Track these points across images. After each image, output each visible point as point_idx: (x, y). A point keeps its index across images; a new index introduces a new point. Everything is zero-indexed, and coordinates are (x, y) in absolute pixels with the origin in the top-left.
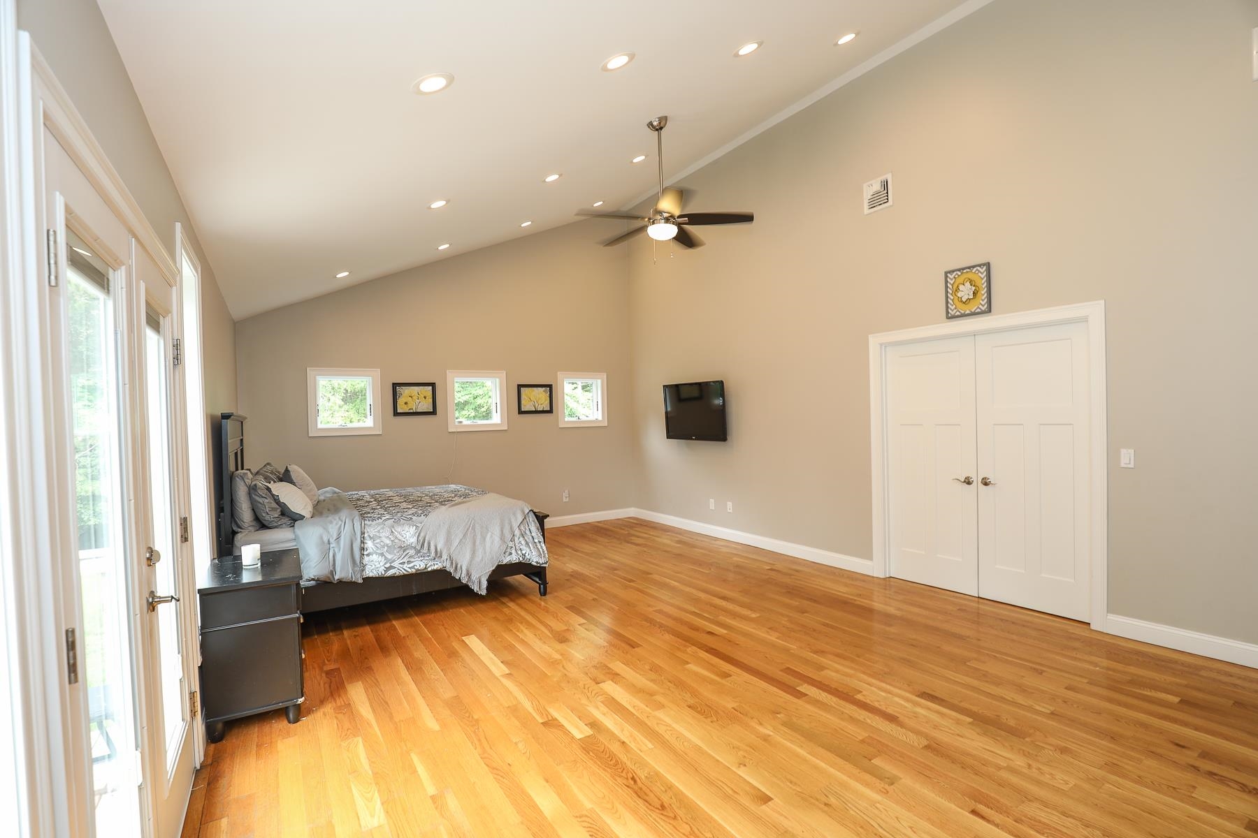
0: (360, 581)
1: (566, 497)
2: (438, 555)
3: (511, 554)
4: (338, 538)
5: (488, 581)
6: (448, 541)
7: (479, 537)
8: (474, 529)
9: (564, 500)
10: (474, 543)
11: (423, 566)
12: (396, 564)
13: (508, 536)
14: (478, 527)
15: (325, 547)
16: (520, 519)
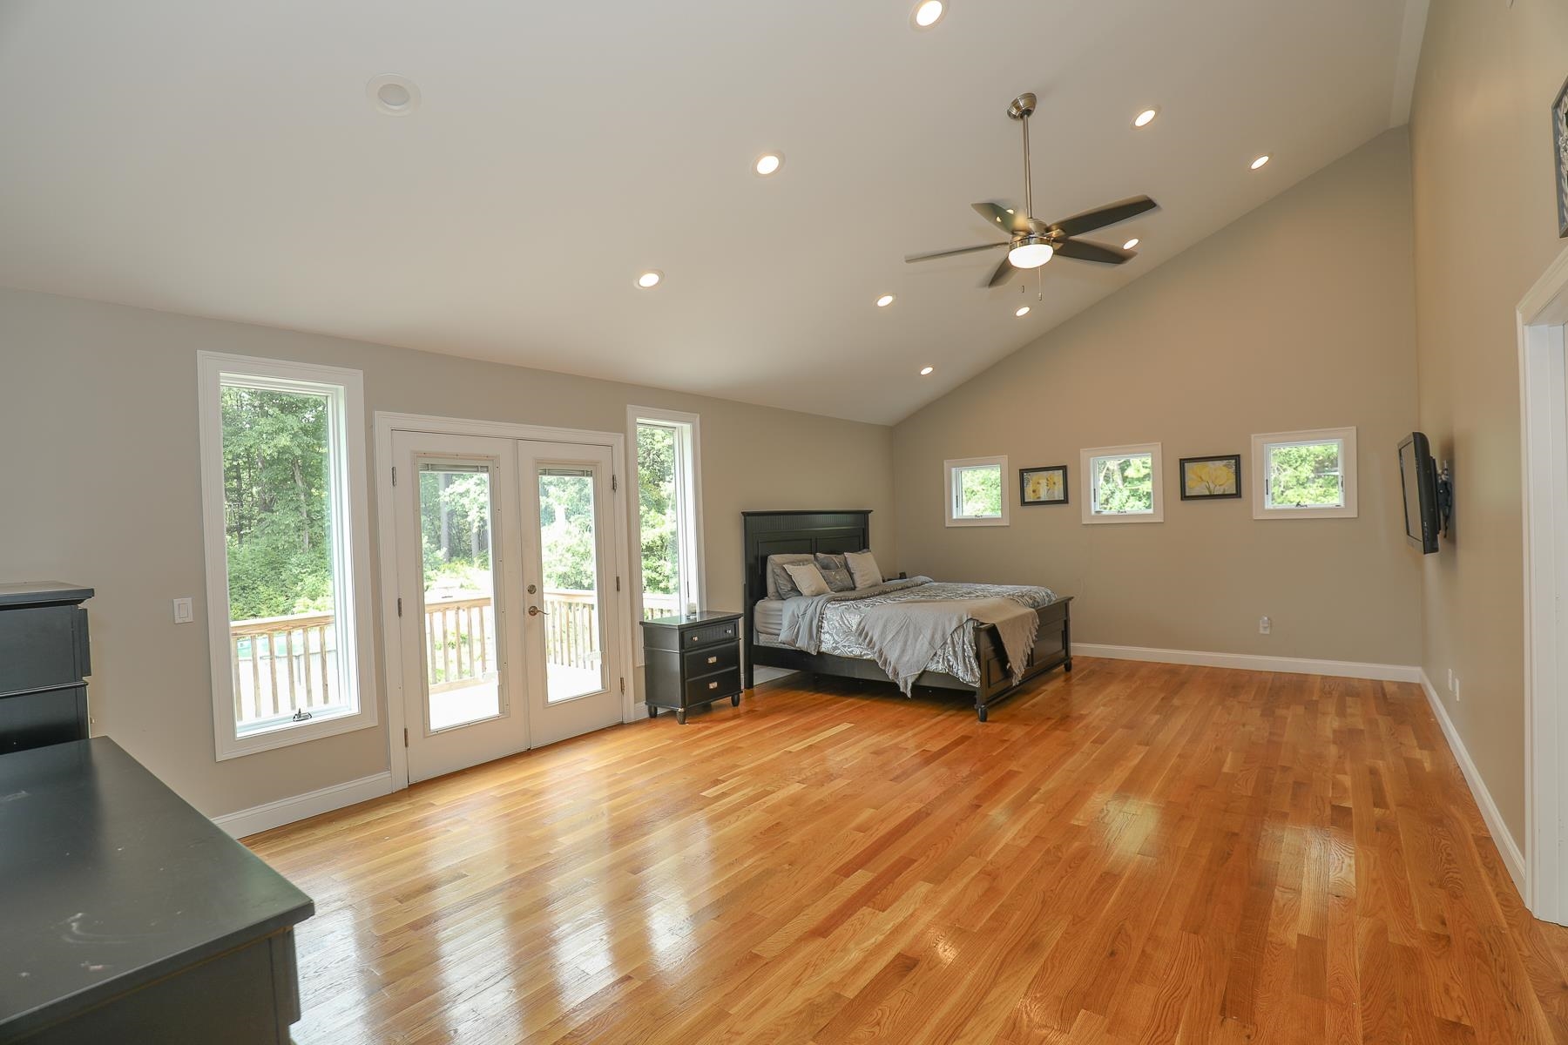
0: (814, 653)
1: (1265, 628)
2: (871, 645)
3: (938, 662)
4: (804, 614)
5: (913, 684)
6: (883, 633)
7: (911, 636)
8: (907, 628)
9: (1262, 631)
10: (905, 643)
11: (858, 653)
12: (840, 646)
13: (939, 642)
14: (911, 629)
15: (794, 622)
16: (954, 626)
